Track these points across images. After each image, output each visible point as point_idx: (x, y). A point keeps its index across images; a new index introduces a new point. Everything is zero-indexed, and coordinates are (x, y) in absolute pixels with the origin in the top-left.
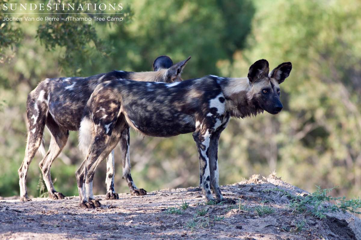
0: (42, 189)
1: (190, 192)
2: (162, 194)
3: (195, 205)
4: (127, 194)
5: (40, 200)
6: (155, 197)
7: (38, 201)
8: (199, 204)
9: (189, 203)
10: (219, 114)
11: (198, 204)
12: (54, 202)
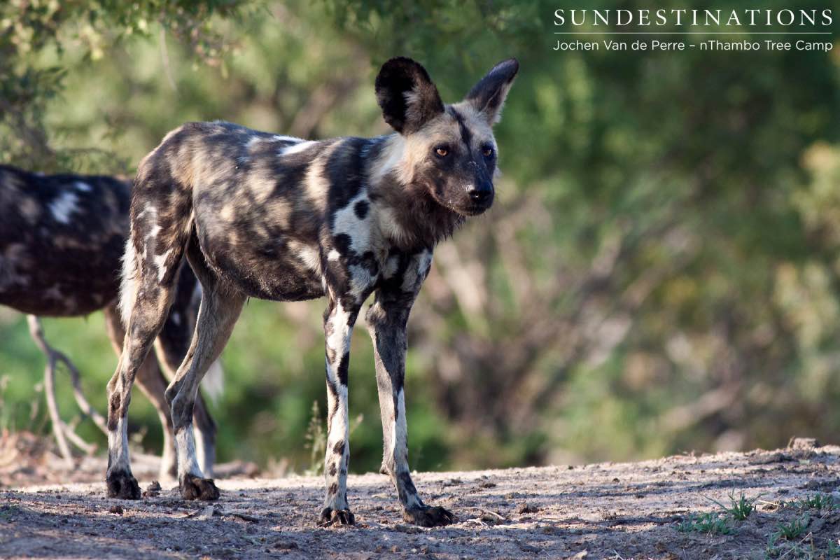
0: (320, 446)
1: (756, 468)
2: (673, 470)
3: (771, 508)
4: (571, 468)
5: (314, 485)
6: (653, 478)
7: (307, 485)
8: (785, 505)
9: (753, 500)
10: (354, 252)
11: (782, 504)
12: (356, 491)
